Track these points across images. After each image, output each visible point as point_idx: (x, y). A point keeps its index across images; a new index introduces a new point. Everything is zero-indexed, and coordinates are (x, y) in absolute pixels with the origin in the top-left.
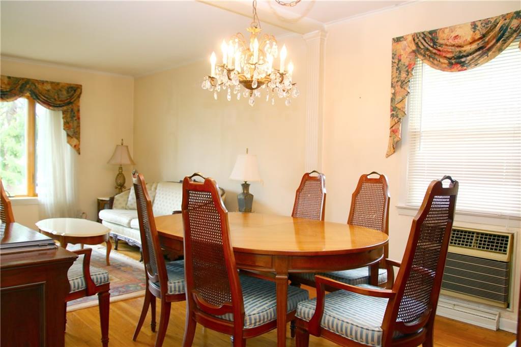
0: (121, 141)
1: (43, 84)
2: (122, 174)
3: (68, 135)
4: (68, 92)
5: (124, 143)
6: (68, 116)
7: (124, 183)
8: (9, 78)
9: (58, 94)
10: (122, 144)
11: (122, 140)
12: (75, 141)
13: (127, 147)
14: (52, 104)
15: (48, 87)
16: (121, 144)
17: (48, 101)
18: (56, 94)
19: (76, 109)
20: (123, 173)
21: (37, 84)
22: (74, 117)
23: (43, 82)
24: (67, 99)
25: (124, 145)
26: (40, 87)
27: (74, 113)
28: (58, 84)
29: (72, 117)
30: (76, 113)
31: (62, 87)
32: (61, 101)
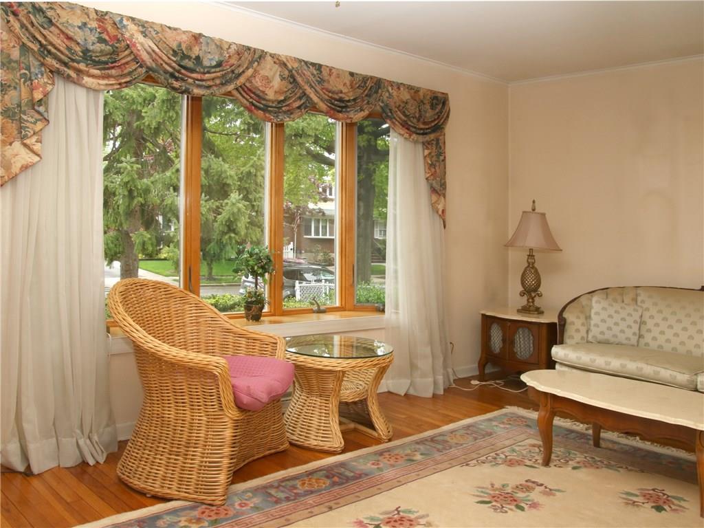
0: (532, 204)
1: (398, 88)
2: (533, 267)
3: (433, 190)
5: (537, 208)
6: (434, 152)
7: (539, 285)
10: (534, 210)
11: (534, 202)
13: (543, 215)
14: (414, 130)
15: (406, 96)
16: (531, 210)
17: (408, 122)
18: (418, 110)
19: (442, 139)
20: (536, 265)
21: (390, 90)
24: (435, 120)
25: (536, 211)
26: (394, 95)
27: (440, 148)
28: (418, 90)
29: (438, 155)
31: (424, 97)
32: (424, 123)
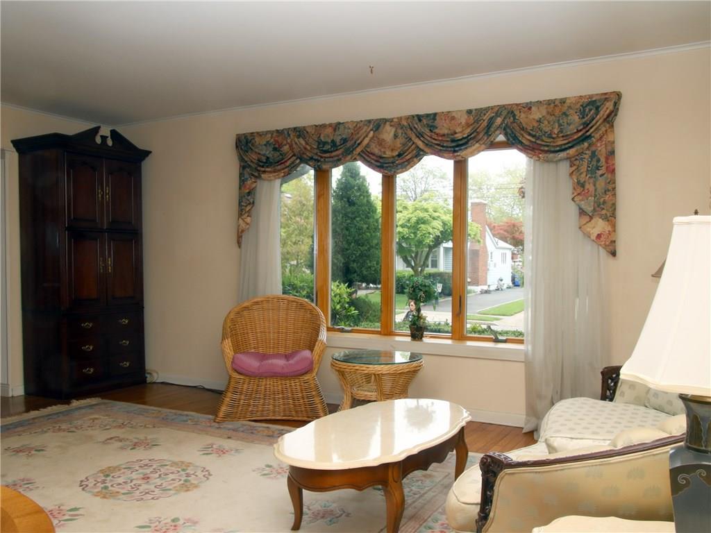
1: (530, 109)
3: (582, 212)
4: (583, 114)
6: (584, 168)
8: (469, 112)
9: (560, 125)
12: (599, 226)
14: (546, 149)
17: (538, 142)
18: (557, 125)
19: (601, 149)
21: (517, 113)
22: (598, 168)
23: (528, 107)
24: (579, 131)
26: (522, 117)
27: (598, 161)
28: (563, 101)
29: (593, 170)
30: (603, 160)
31: (570, 107)
32: (564, 137)
